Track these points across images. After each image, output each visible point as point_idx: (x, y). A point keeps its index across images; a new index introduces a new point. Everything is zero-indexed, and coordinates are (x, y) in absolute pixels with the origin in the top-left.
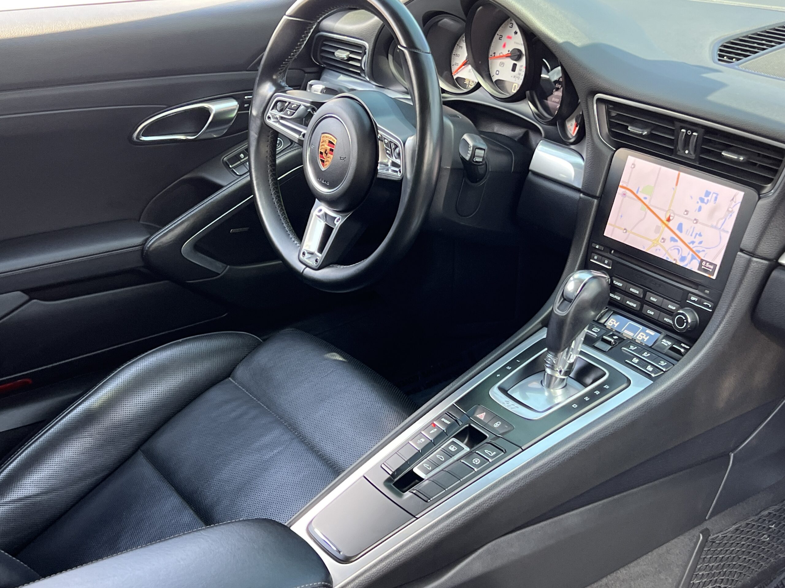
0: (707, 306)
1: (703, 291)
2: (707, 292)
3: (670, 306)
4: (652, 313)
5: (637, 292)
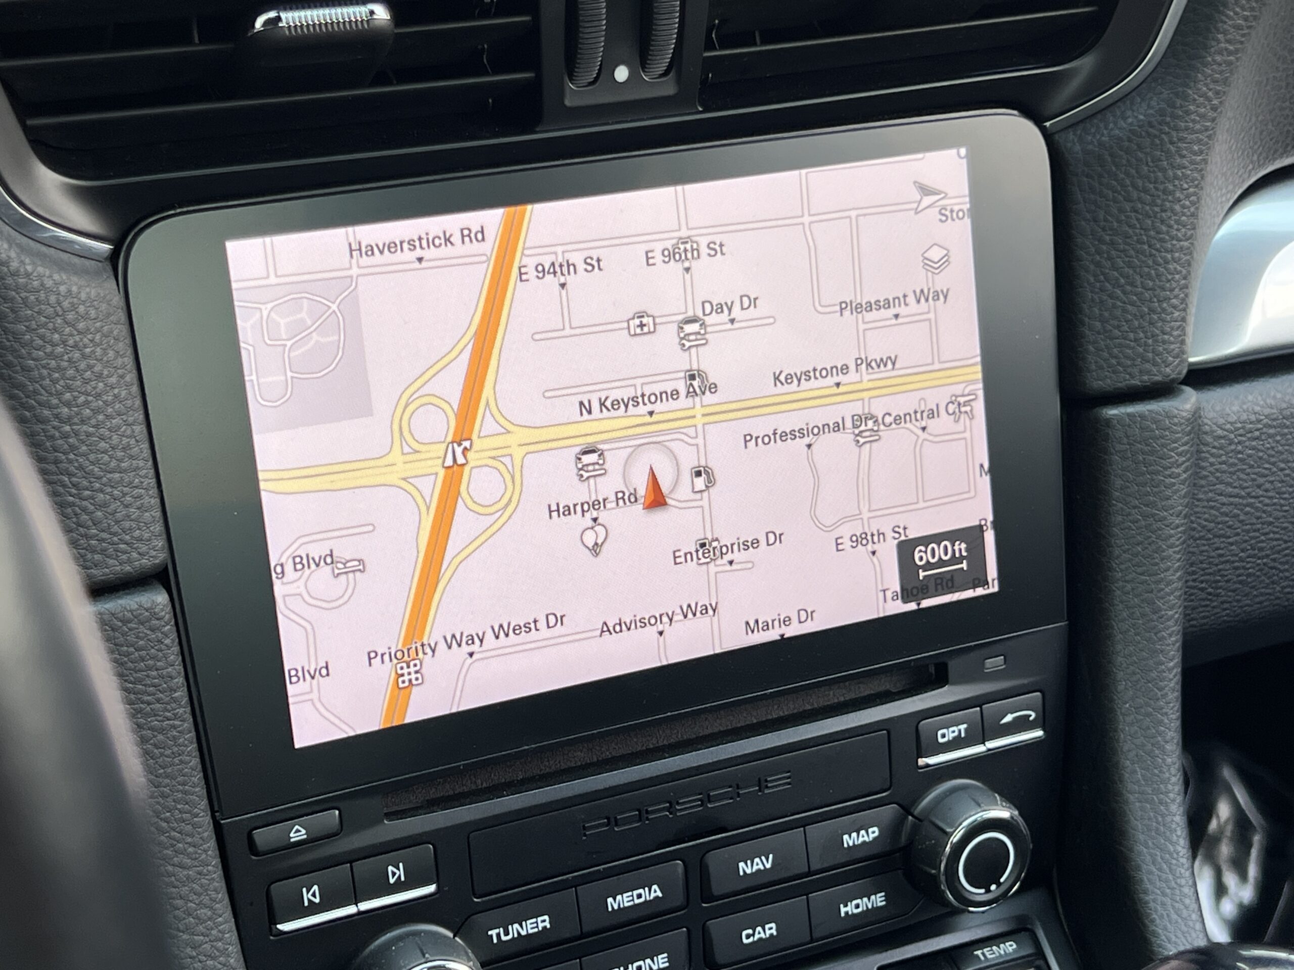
0: (1021, 725)
1: (976, 675)
2: (995, 663)
3: (849, 840)
4: (771, 929)
5: (656, 892)
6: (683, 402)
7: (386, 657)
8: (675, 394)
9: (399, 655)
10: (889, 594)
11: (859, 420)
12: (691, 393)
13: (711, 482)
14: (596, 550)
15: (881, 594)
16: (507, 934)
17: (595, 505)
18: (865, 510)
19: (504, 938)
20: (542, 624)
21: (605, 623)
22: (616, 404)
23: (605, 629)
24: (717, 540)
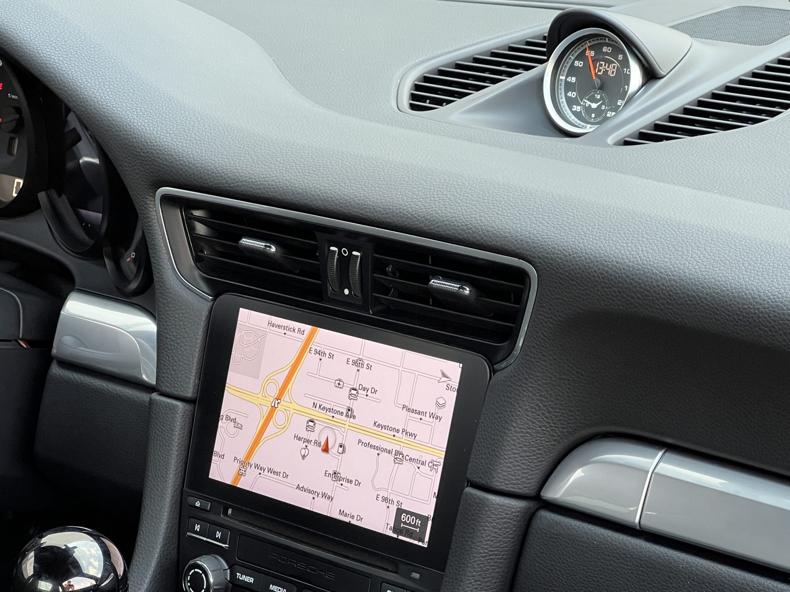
6: (343, 418)
7: (239, 461)
8: (342, 413)
9: (242, 462)
10: (389, 526)
11: (398, 453)
12: (347, 416)
13: (344, 451)
14: (304, 457)
15: (386, 525)
16: (241, 577)
17: (308, 441)
18: (390, 489)
19: (240, 578)
20: (281, 474)
21: (299, 485)
22: (324, 408)
23: (298, 487)
24: (340, 474)
